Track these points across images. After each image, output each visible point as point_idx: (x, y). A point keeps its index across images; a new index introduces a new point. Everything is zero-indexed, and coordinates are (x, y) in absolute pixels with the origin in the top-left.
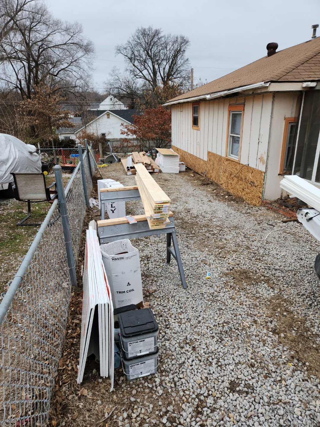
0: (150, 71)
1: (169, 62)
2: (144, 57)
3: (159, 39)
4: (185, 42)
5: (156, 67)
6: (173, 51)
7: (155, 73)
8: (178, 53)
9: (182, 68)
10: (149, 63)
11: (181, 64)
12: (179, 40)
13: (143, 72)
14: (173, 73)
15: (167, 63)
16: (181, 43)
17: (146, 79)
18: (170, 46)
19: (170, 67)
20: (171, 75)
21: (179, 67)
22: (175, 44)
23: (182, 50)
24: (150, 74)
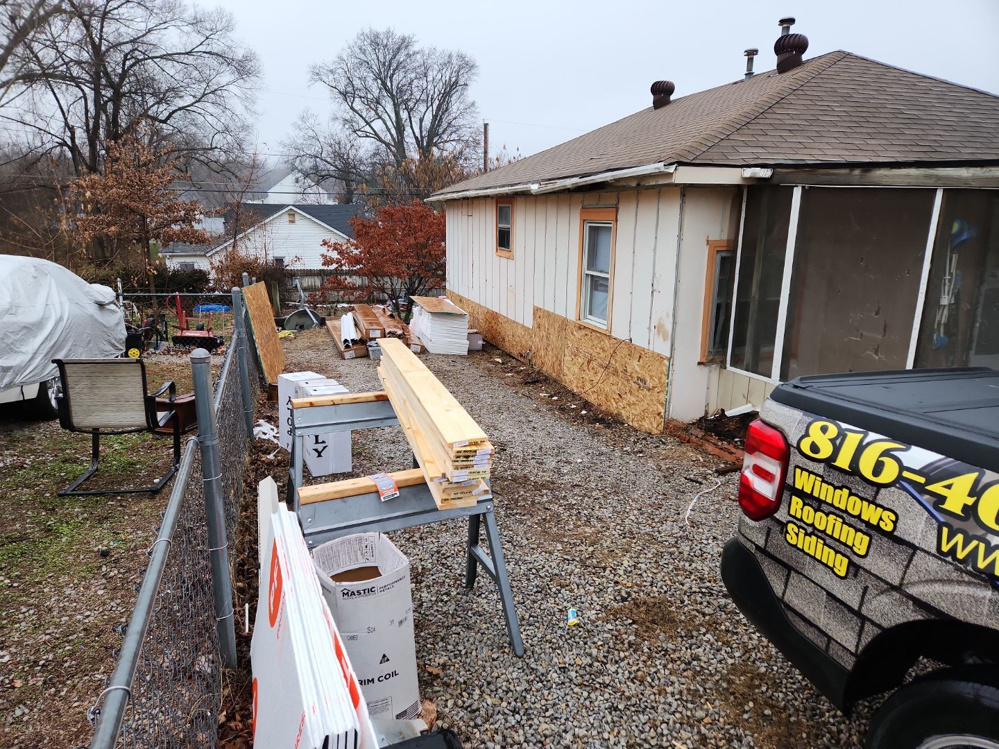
0: (389, 123)
1: (432, 105)
2: (376, 92)
3: (409, 56)
4: (467, 65)
5: (404, 115)
6: (441, 84)
7: (400, 128)
8: (450, 88)
9: (460, 122)
10: (387, 105)
11: (459, 112)
12: (454, 61)
13: (372, 124)
14: (441, 131)
15: (428, 108)
16: (461, 67)
17: (380, 140)
18: (435, 73)
19: (435, 117)
20: (437, 135)
21: (455, 118)
22: (445, 70)
23: (461, 82)
24: (389, 130)
